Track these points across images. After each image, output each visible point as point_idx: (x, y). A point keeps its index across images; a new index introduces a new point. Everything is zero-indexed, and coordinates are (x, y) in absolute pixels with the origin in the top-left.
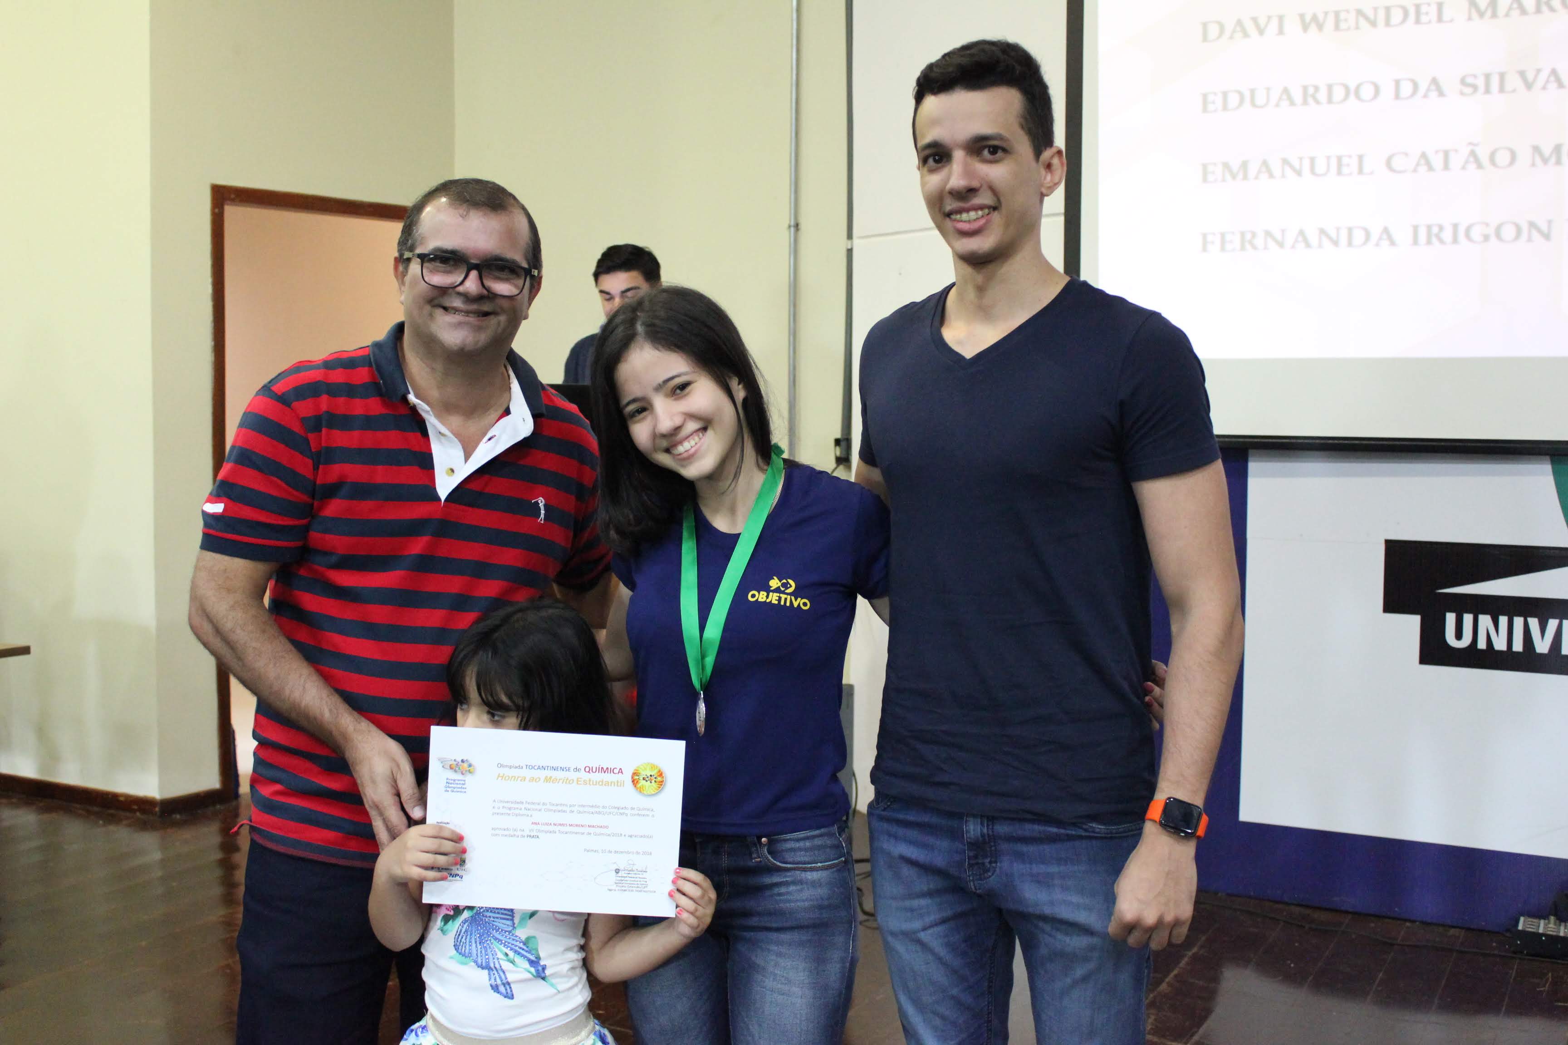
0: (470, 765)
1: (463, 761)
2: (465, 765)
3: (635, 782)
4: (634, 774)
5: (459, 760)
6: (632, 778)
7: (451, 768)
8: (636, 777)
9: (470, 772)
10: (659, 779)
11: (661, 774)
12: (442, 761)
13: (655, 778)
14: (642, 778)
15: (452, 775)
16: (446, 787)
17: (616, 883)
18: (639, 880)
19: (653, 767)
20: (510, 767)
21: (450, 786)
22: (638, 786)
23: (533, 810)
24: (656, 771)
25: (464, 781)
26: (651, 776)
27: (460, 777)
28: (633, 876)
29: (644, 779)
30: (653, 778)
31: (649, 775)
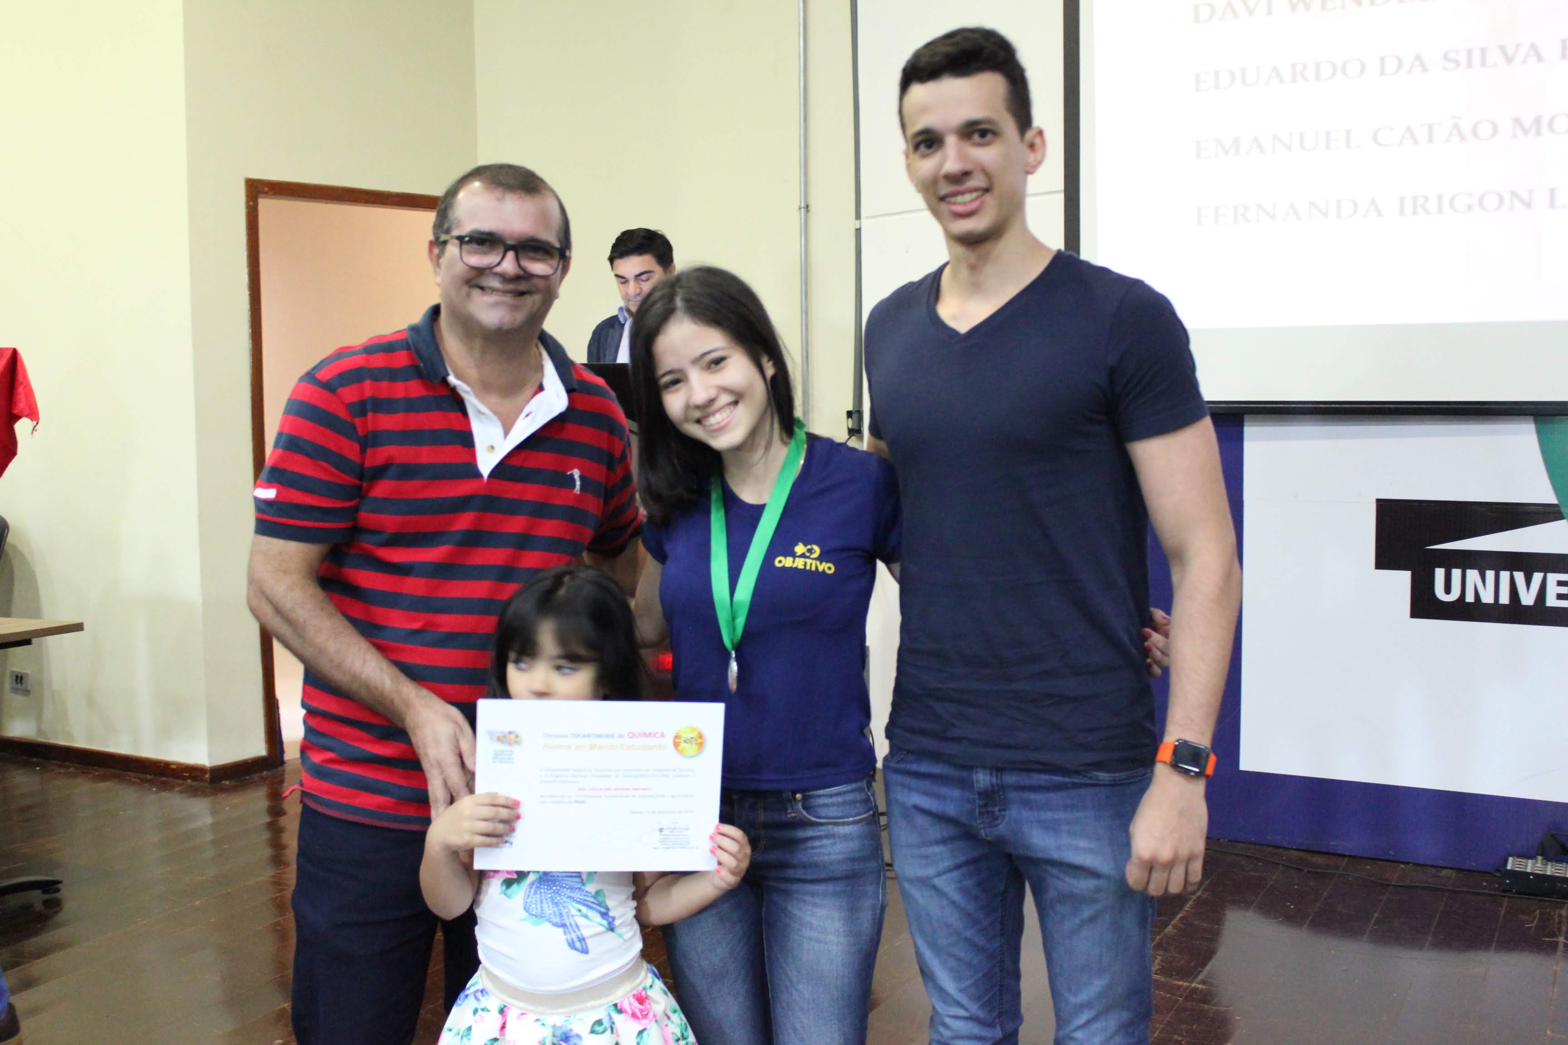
0: (517, 736)
1: (510, 733)
2: (513, 736)
3: (677, 744)
4: (677, 737)
5: (506, 731)
6: (674, 741)
7: (499, 739)
8: (677, 740)
9: (517, 743)
10: (699, 741)
11: (700, 736)
12: (490, 734)
13: (696, 740)
14: (682, 741)
15: (500, 747)
16: (494, 758)
17: (660, 842)
18: (680, 837)
19: (693, 729)
20: (557, 736)
21: (498, 757)
22: (680, 748)
23: (582, 776)
24: (697, 732)
25: (511, 751)
26: (692, 738)
27: (506, 748)
28: (676, 834)
29: (685, 741)
30: (693, 740)
31: (690, 738)
